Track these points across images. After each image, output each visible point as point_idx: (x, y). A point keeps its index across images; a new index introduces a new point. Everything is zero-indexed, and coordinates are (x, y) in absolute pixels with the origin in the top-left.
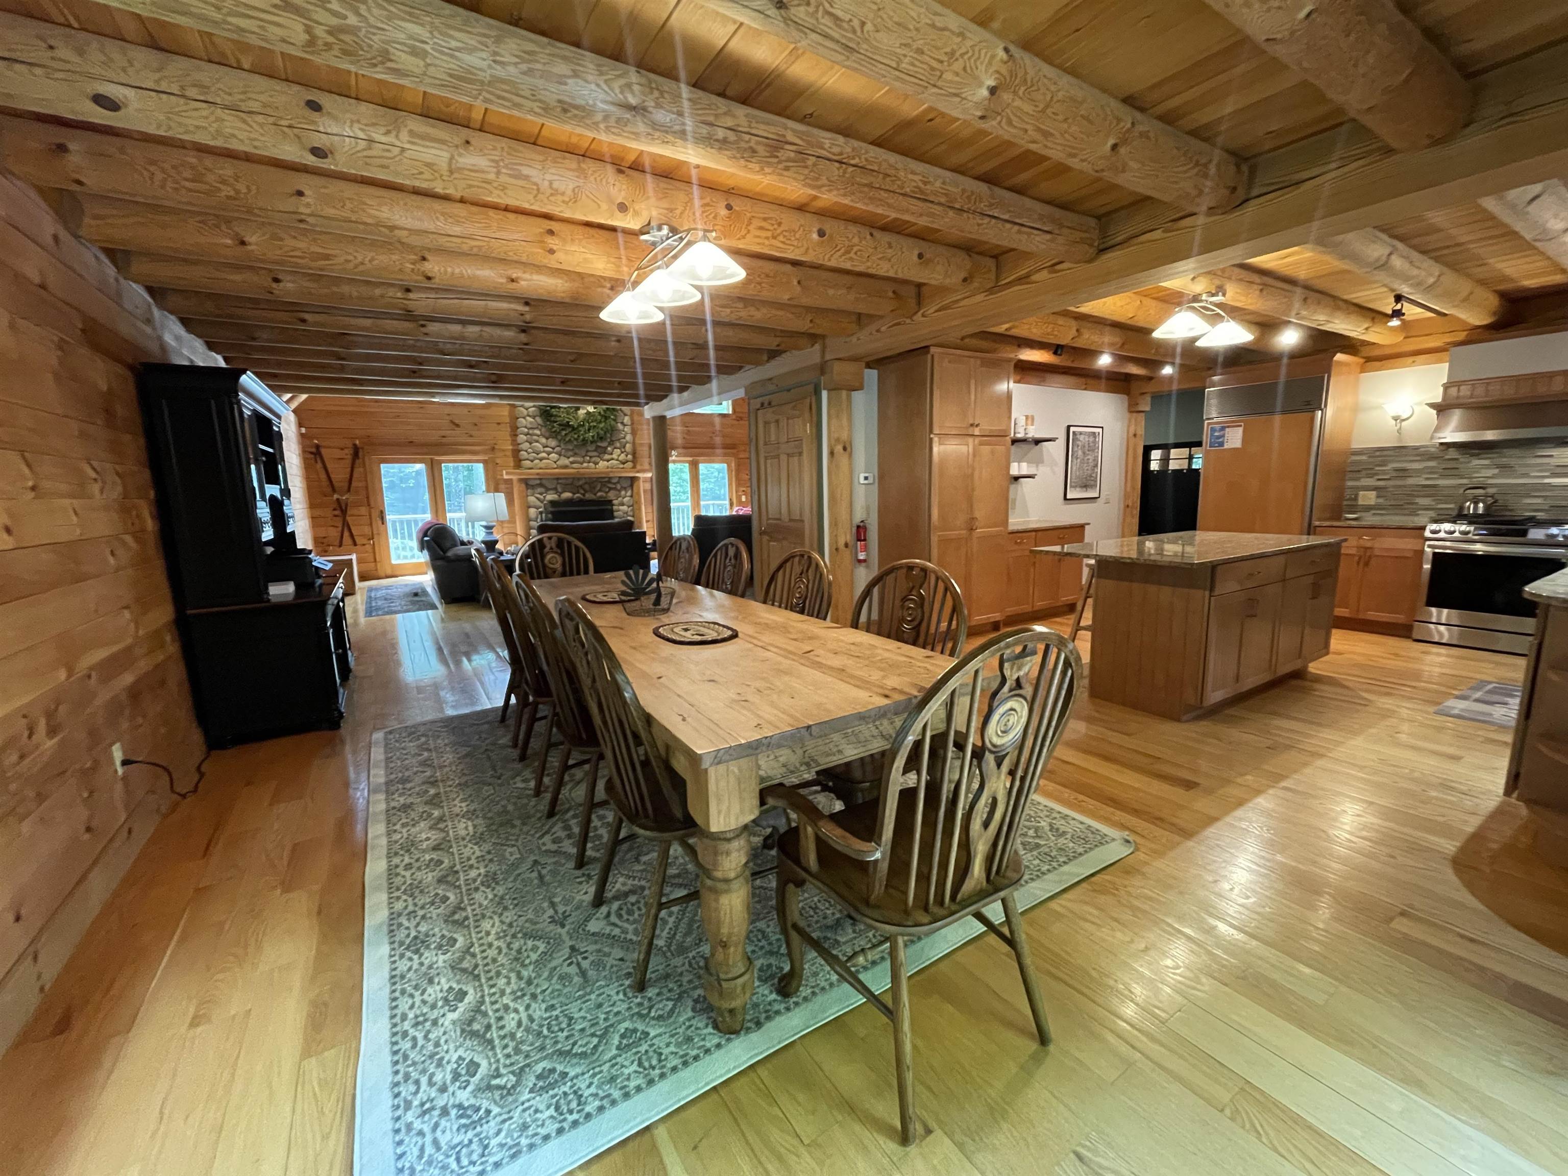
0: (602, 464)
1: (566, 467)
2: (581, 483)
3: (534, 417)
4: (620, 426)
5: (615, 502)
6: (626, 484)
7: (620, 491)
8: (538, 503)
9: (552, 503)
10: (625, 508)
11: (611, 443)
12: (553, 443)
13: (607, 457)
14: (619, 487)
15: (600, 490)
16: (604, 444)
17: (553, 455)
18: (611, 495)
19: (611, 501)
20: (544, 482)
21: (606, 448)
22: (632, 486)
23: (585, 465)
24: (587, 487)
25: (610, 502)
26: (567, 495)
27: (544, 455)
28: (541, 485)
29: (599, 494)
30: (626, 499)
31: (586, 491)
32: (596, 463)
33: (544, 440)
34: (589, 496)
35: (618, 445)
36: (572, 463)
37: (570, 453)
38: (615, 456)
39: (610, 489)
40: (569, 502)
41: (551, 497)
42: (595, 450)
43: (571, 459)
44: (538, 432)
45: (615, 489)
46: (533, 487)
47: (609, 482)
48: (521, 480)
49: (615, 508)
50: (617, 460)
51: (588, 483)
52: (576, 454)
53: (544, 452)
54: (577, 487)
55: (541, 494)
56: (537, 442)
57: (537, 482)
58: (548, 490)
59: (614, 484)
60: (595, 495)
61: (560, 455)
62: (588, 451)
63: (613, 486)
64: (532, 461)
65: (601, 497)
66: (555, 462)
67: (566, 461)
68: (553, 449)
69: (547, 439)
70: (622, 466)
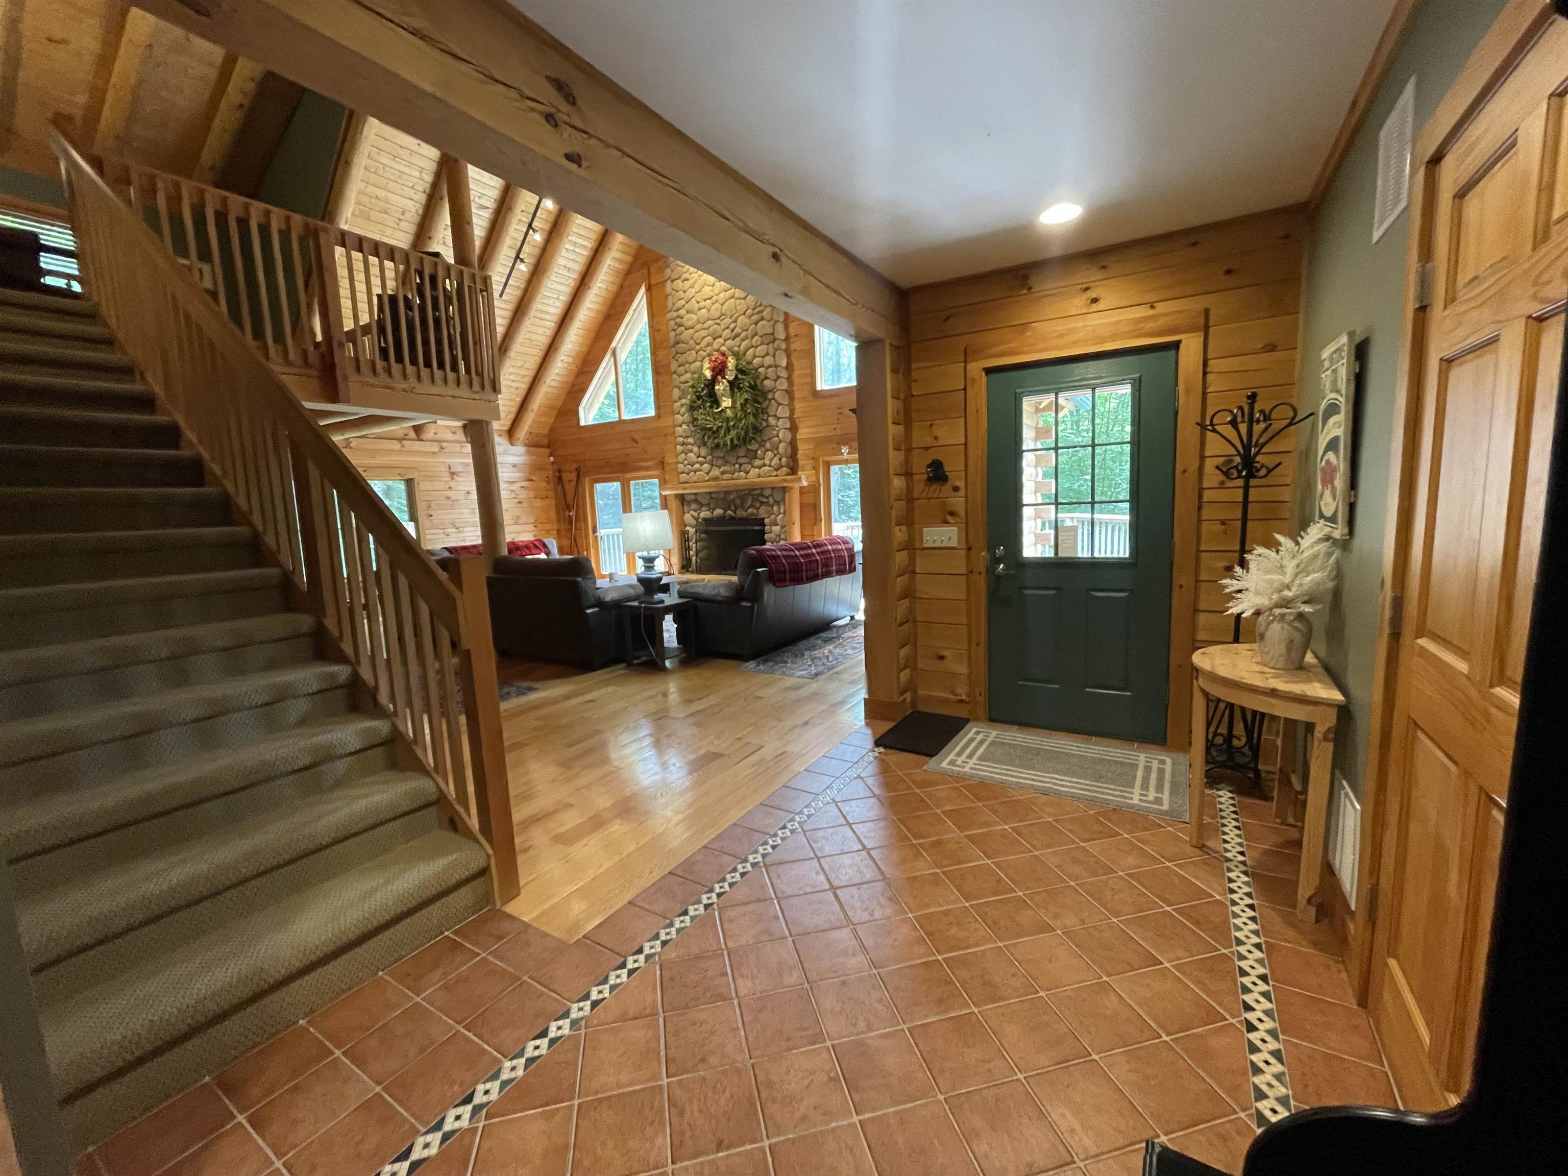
0: (754, 472)
1: (715, 479)
2: (732, 497)
4: (772, 421)
5: (766, 521)
7: (772, 507)
8: (694, 522)
9: (706, 521)
10: (777, 529)
11: (761, 444)
12: (704, 451)
13: (758, 462)
14: (771, 501)
15: (752, 506)
16: (754, 446)
17: (706, 465)
18: (762, 512)
19: (762, 520)
20: (698, 497)
21: (755, 451)
22: (784, 499)
23: (736, 474)
25: (761, 522)
26: (719, 512)
27: (697, 466)
28: (696, 501)
29: (750, 510)
30: (779, 517)
31: (737, 507)
32: (747, 473)
33: (695, 449)
34: (741, 513)
35: (768, 445)
36: (723, 473)
37: (720, 462)
38: (767, 462)
39: (762, 503)
40: (721, 520)
41: (705, 514)
42: (745, 456)
43: (722, 469)
44: (691, 441)
45: (767, 503)
46: (689, 503)
47: (761, 495)
48: (676, 496)
49: (767, 529)
50: (770, 466)
51: (738, 497)
52: (727, 462)
53: (697, 462)
54: (729, 502)
55: (695, 511)
56: (691, 451)
57: (693, 497)
58: (702, 505)
59: (767, 497)
60: (746, 511)
61: (712, 465)
62: (738, 457)
63: (765, 500)
64: (688, 474)
65: (753, 514)
66: (708, 474)
67: (716, 472)
68: (705, 458)
69: (699, 447)
70: (775, 473)
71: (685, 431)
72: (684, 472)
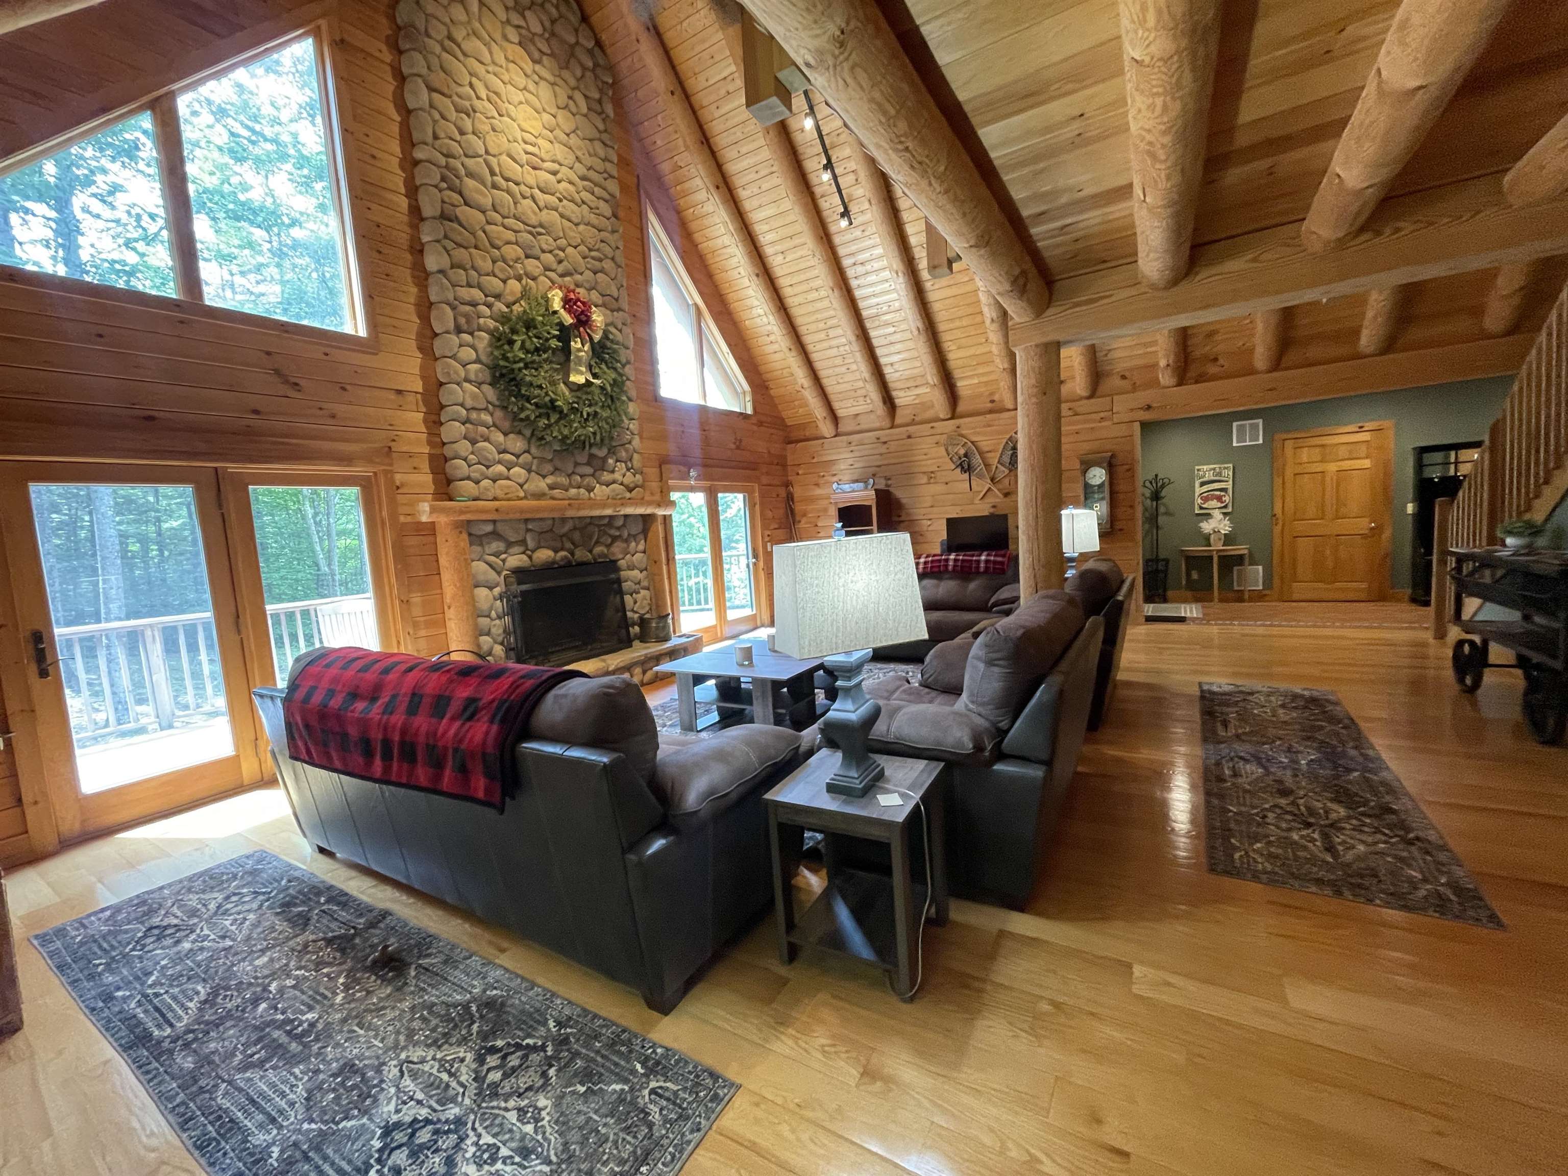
0: (600, 491)
1: (539, 496)
2: (566, 529)
3: (479, 385)
5: (622, 563)
6: (635, 528)
7: (627, 542)
8: (492, 575)
9: (520, 574)
10: (636, 573)
11: (612, 451)
12: (517, 443)
13: (606, 476)
14: (625, 534)
15: (598, 543)
16: (601, 453)
17: (517, 469)
18: (617, 550)
19: (615, 562)
20: (500, 527)
21: (604, 460)
22: (645, 532)
23: (573, 492)
24: (577, 536)
25: (612, 565)
26: (544, 555)
27: (500, 468)
28: (495, 535)
29: (598, 549)
30: (639, 556)
31: (576, 546)
32: (590, 489)
33: (500, 438)
34: (581, 554)
35: (622, 455)
36: (552, 487)
37: (549, 467)
38: (617, 476)
39: (615, 539)
40: (548, 569)
41: (516, 560)
42: (588, 464)
43: (550, 480)
44: (488, 418)
45: (620, 538)
46: (481, 540)
47: (610, 526)
48: (457, 525)
49: (623, 574)
50: (622, 484)
51: (575, 529)
52: (556, 469)
53: (499, 462)
54: (561, 536)
55: (497, 555)
56: (487, 440)
57: (489, 528)
58: (510, 544)
59: (618, 528)
60: (591, 551)
61: (529, 471)
62: (577, 464)
63: (617, 533)
64: (477, 482)
65: (602, 555)
66: (521, 486)
67: (541, 484)
68: (518, 456)
69: (505, 434)
70: (628, 495)
71: (474, 397)
72: (468, 478)
